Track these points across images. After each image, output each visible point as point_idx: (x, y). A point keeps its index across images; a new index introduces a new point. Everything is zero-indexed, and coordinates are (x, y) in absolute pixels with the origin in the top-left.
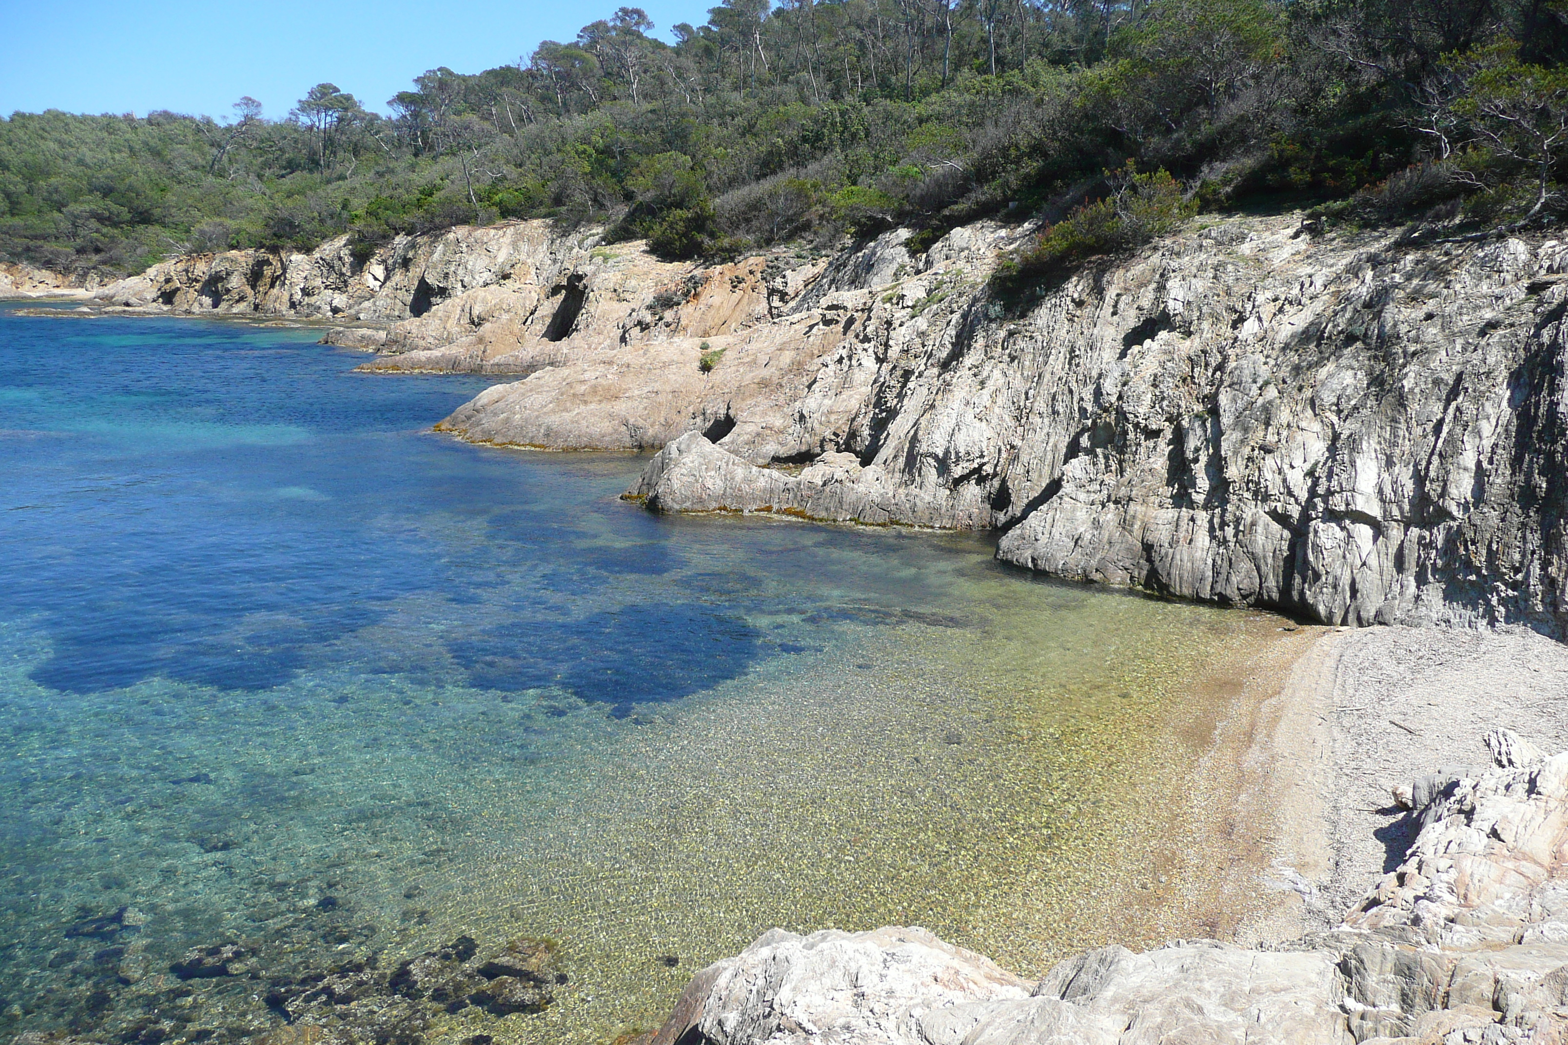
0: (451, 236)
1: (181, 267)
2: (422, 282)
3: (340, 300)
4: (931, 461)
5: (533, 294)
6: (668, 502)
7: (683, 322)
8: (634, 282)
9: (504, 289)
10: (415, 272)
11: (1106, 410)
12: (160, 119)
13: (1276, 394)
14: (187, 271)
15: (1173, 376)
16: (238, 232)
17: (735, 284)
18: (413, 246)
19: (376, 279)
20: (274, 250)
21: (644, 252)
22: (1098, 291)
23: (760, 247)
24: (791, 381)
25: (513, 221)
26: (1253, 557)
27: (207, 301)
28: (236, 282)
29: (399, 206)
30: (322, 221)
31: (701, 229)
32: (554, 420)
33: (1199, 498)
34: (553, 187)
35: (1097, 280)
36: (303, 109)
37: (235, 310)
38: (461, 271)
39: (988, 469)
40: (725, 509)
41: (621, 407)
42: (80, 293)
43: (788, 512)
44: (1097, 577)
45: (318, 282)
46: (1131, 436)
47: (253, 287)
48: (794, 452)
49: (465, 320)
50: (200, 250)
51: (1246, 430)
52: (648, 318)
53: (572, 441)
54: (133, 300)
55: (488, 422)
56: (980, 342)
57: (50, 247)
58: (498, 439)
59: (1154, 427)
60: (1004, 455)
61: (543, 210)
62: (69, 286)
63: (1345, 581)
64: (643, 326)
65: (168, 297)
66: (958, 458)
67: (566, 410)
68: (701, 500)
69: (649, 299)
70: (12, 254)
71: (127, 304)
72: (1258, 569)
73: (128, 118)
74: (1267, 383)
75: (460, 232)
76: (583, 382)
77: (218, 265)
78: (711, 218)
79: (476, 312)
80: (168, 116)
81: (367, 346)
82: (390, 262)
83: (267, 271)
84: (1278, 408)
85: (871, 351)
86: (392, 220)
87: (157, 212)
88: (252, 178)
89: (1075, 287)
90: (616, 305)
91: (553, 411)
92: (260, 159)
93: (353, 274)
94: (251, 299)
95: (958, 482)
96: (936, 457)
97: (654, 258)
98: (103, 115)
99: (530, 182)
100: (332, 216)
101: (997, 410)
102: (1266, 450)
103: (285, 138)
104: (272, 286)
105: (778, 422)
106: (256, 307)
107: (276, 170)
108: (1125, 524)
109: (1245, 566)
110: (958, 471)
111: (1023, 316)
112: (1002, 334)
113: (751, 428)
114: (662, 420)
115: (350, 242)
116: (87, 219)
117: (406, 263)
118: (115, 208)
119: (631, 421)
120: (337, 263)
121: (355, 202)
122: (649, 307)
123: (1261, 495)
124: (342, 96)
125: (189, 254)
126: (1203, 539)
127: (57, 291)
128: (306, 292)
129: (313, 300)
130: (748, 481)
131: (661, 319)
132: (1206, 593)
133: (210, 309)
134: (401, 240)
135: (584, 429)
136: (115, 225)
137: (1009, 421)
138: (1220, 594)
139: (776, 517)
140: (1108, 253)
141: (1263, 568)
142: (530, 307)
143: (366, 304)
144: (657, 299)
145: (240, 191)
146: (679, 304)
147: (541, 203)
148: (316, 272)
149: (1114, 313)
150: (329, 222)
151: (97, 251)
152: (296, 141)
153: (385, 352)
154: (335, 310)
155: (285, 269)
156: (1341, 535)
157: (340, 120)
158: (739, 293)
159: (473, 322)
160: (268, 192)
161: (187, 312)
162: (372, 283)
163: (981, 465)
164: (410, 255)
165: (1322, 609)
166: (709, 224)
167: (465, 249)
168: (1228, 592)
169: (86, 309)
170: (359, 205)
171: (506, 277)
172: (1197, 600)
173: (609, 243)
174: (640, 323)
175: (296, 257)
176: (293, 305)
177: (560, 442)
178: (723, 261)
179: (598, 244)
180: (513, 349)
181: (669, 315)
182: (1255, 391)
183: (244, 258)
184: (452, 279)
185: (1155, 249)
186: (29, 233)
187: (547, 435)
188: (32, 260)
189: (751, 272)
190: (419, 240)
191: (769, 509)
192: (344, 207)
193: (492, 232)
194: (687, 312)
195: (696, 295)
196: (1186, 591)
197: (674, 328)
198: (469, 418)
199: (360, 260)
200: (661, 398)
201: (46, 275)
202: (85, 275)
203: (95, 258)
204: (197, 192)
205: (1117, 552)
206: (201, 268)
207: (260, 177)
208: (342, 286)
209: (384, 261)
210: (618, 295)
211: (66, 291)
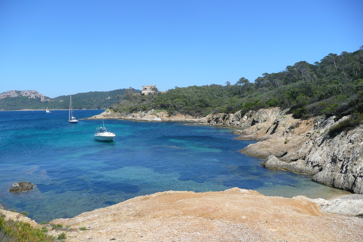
0: (260, 111)
1: (212, 116)
2: (254, 120)
3: (238, 123)
4: (310, 162)
5: (270, 124)
6: (266, 166)
7: (295, 132)
8: (287, 123)
9: (265, 123)
10: (252, 118)
11: (334, 156)
12: (212, 86)
13: (359, 155)
14: (212, 117)
15: (347, 151)
16: (222, 110)
17: (307, 124)
18: (252, 113)
19: (245, 119)
20: (228, 113)
21: (292, 117)
22: (346, 134)
23: (314, 116)
24: (298, 146)
25: (272, 107)
26: (348, 182)
27: (215, 122)
28: (220, 119)
29: (251, 105)
30: (237, 108)
31: (303, 112)
32: (258, 151)
33: (343, 172)
34: (281, 100)
35: (347, 132)
36: (238, 83)
37: (220, 124)
38: (261, 118)
39: (320, 164)
40: (275, 167)
41: (269, 149)
42: (196, 120)
43: (285, 169)
44: (325, 183)
45: (235, 119)
46: (337, 161)
47: (223, 120)
48: (295, 159)
49: (256, 129)
50: (215, 113)
51: (353, 161)
52: (288, 131)
53: (260, 155)
54: (204, 122)
55: (248, 150)
56: (325, 142)
57: (191, 111)
58: (248, 153)
59: (341, 159)
60: (323, 162)
61: (279, 105)
62: (194, 119)
63: (359, 187)
64: (287, 132)
65: (209, 122)
66: (314, 162)
67: (260, 149)
68: (271, 166)
69: (289, 127)
70: (185, 113)
71: (203, 123)
72: (349, 184)
73: (207, 86)
74: (358, 153)
75: (261, 110)
76: (264, 144)
77: (218, 116)
78: (305, 110)
79: (259, 128)
80: (214, 85)
81: (239, 133)
82: (248, 115)
83: (226, 117)
84: (359, 158)
85: (312, 142)
86: (249, 107)
87: (210, 105)
88: (227, 97)
89: (342, 133)
90: (283, 128)
91: (258, 149)
92: (230, 93)
93: (241, 118)
94: (223, 122)
95: (314, 166)
96: (311, 162)
97: (293, 118)
98: (203, 86)
99: (277, 100)
100: (238, 107)
101: (324, 154)
102: (355, 165)
103: (234, 88)
104: (227, 120)
105: (294, 153)
106: (224, 124)
107: (232, 95)
108: (332, 175)
109: (347, 183)
110: (314, 164)
111: (333, 138)
112: (329, 141)
113: (290, 154)
114: (276, 152)
115: (241, 112)
116: (198, 106)
117: (251, 116)
118: (202, 104)
119: (270, 152)
120: (238, 116)
121: (243, 104)
122: (289, 129)
123: (352, 172)
124: (246, 80)
125: (213, 114)
126: (342, 179)
127: (192, 119)
128: (233, 121)
129: (234, 123)
130: (279, 163)
131: (291, 131)
132: (340, 187)
133: (216, 124)
134: (251, 111)
135: (262, 153)
136: (203, 107)
137: (325, 157)
138: (342, 188)
139: (283, 169)
140: (350, 127)
141: (350, 184)
142: (269, 127)
143: (243, 124)
144: (290, 127)
145: (225, 100)
146: (294, 128)
147: (278, 104)
148: (235, 117)
149: (347, 139)
150: (238, 108)
151: (199, 112)
152: (236, 89)
153: (241, 135)
154: (237, 125)
155: (229, 117)
156: (361, 179)
157: (245, 84)
158: (308, 126)
159: (258, 130)
160: (230, 100)
161: (212, 125)
162: (245, 120)
163: (319, 164)
164: (252, 114)
165: (355, 191)
166: (304, 111)
167: (262, 113)
168: (343, 187)
169: (195, 124)
170: (244, 105)
171: (265, 121)
172: (338, 188)
173: (287, 114)
174: (286, 132)
175: (231, 115)
176: (230, 124)
177: (258, 155)
178: (305, 119)
179: (284, 114)
180: (263, 136)
181: (292, 130)
182: (356, 154)
183: (222, 115)
184: (259, 119)
185: (359, 127)
186: (188, 109)
187: (256, 153)
188: (188, 114)
189: (311, 122)
190: (254, 111)
191: (282, 168)
192: (241, 105)
193: (268, 110)
194: (296, 130)
195: (298, 126)
196: (337, 187)
197: (293, 133)
198: (245, 149)
199: (243, 115)
200: (276, 148)
201: (191, 117)
202: (197, 116)
203: (199, 113)
204: (217, 100)
205: (329, 180)
206: (215, 116)
207: (229, 96)
208: (239, 120)
209: (247, 115)
210: (284, 125)
211: (193, 119)
